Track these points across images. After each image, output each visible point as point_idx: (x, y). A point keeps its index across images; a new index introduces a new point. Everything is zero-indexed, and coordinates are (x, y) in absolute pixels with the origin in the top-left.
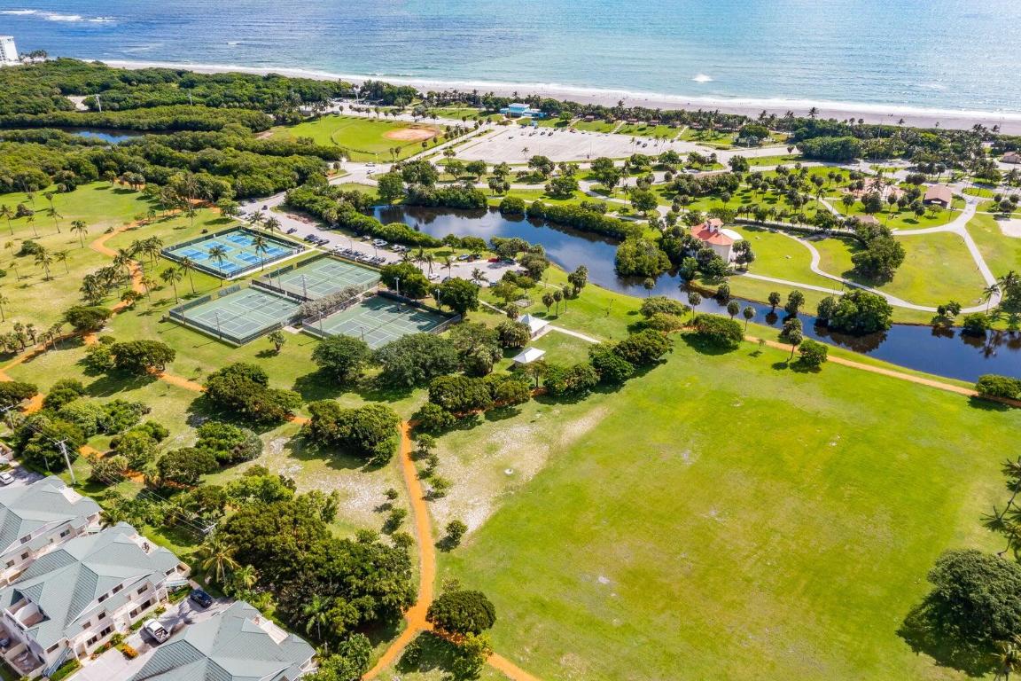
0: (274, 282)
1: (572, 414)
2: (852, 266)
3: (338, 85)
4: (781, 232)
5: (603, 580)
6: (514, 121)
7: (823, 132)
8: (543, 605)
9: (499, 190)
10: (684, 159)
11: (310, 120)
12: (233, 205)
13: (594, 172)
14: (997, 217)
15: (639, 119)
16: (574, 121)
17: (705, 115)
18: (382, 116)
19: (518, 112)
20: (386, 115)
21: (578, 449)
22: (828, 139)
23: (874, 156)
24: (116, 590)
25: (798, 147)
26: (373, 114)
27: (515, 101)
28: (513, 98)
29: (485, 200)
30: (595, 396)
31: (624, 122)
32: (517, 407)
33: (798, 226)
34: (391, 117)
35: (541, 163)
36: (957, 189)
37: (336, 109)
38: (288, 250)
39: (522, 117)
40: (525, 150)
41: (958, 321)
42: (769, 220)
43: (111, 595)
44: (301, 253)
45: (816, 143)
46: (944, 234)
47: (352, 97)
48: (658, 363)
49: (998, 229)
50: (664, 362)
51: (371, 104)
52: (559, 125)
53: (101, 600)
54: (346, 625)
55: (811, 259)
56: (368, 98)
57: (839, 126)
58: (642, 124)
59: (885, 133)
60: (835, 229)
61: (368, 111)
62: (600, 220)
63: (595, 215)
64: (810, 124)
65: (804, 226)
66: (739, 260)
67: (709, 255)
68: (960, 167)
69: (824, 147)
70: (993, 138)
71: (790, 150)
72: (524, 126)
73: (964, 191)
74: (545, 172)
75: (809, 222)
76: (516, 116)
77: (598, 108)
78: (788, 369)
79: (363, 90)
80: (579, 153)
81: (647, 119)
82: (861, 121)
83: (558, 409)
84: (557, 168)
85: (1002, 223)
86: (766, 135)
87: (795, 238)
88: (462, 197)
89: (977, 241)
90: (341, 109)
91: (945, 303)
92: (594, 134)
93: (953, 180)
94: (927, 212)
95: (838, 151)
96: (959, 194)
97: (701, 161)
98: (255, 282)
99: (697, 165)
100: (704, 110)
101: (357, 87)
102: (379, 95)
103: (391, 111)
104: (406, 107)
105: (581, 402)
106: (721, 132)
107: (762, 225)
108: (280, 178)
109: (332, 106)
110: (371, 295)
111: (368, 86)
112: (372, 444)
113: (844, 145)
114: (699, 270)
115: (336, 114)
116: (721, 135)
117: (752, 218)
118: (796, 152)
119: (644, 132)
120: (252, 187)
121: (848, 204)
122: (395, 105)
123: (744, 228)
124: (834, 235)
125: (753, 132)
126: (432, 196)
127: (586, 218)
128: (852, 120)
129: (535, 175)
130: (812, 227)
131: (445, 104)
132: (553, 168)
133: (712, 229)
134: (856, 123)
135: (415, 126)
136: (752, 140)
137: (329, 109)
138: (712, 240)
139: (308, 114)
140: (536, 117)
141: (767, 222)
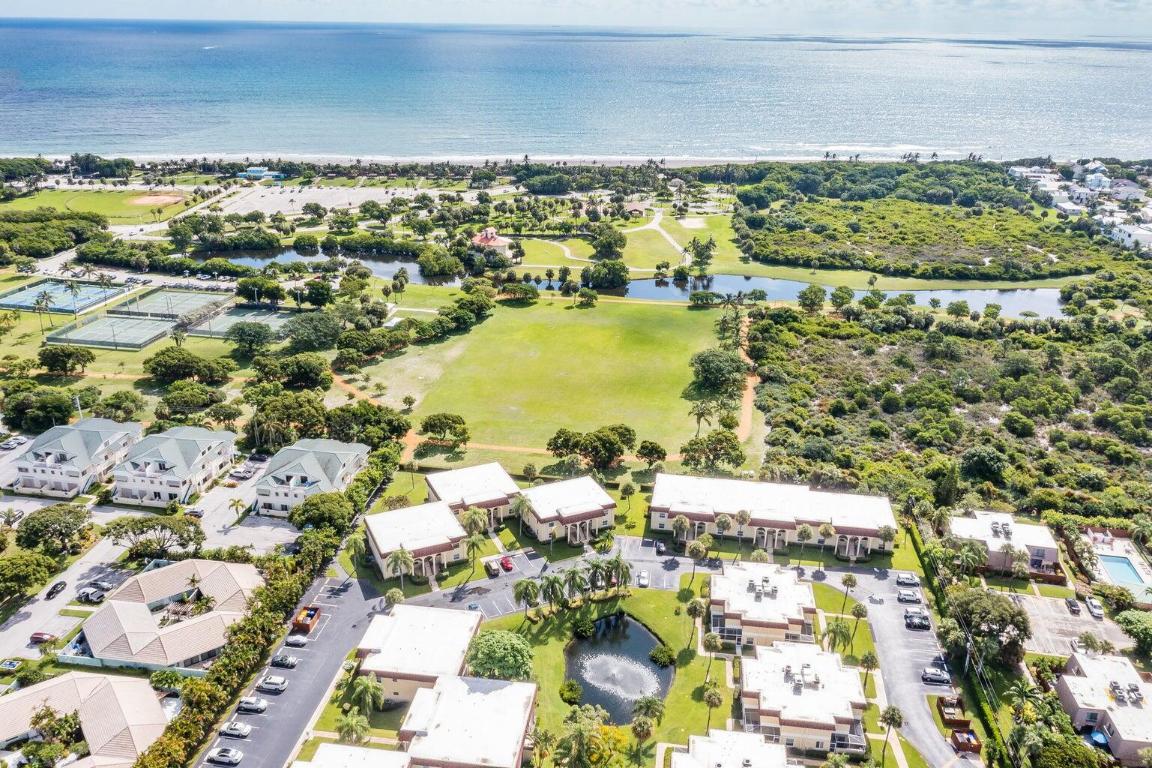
0: (133, 308)
1: (444, 348)
2: (594, 251)
4: (535, 239)
5: (513, 408)
6: (256, 183)
7: (539, 173)
9: (286, 233)
10: (438, 200)
11: (28, 194)
12: (30, 262)
13: (362, 215)
14: (677, 219)
15: (379, 175)
16: (317, 179)
19: (257, 175)
21: (459, 362)
22: (545, 178)
23: (582, 188)
24: (209, 449)
25: (524, 186)
27: (251, 166)
28: (247, 163)
29: (278, 242)
30: (453, 338)
31: (365, 177)
32: (403, 350)
33: (547, 232)
35: (313, 209)
36: (647, 204)
37: (51, 184)
39: (264, 179)
40: (292, 201)
41: (670, 273)
42: (524, 231)
44: (133, 291)
45: (536, 180)
46: (645, 230)
47: (63, 172)
48: (488, 317)
49: (679, 225)
50: (492, 315)
51: (86, 177)
52: (303, 184)
53: (203, 454)
54: (379, 438)
55: (563, 252)
57: (550, 167)
58: (384, 178)
59: (585, 170)
60: (574, 232)
61: (91, 183)
62: (392, 243)
63: (386, 239)
64: (527, 167)
65: (551, 232)
66: (515, 256)
67: (493, 253)
68: (643, 191)
69: (544, 184)
70: (662, 171)
71: (517, 188)
72: (269, 186)
73: (651, 205)
74: (321, 216)
75: (555, 228)
76: (257, 179)
77: (337, 166)
78: (575, 309)
79: (69, 165)
80: (343, 203)
81: (387, 173)
83: (432, 347)
84: (329, 214)
85: (681, 221)
86: (493, 179)
87: (546, 241)
88: (256, 240)
89: (669, 232)
90: (56, 183)
91: (659, 263)
92: (342, 189)
93: (642, 200)
94: (632, 219)
95: (554, 186)
96: (649, 207)
97: (451, 199)
98: (108, 312)
99: (449, 202)
100: (436, 163)
102: (93, 168)
104: (130, 178)
105: (444, 342)
106: (455, 180)
107: (522, 235)
108: (56, 239)
109: (45, 180)
110: (230, 308)
112: (316, 374)
113: (559, 180)
114: (487, 266)
115: (55, 189)
116: (455, 182)
117: (511, 231)
118: (522, 189)
119: (387, 184)
121: (577, 216)
122: (119, 176)
123: (513, 238)
124: (574, 236)
125: (484, 177)
126: (226, 241)
128: (558, 164)
129: (312, 219)
130: (557, 233)
131: (173, 172)
132: (326, 213)
133: (489, 236)
134: (561, 165)
136: (485, 184)
137: (42, 184)
138: (491, 243)
139: (19, 189)
140: (277, 178)
141: (523, 233)
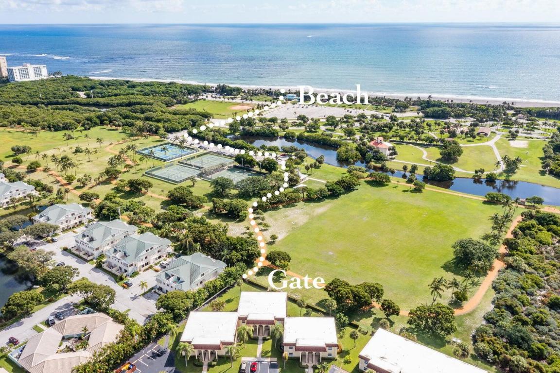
0: (188, 162)
1: (318, 206)
2: (440, 157)
3: (204, 87)
4: (411, 145)
5: (331, 253)
6: (289, 102)
7: (434, 106)
8: (308, 260)
9: (284, 129)
10: (369, 118)
11: (192, 102)
12: (165, 134)
13: (327, 122)
14: (509, 140)
17: (379, 98)
18: (226, 100)
19: (290, 98)
20: (228, 99)
21: (320, 217)
22: (436, 109)
23: (458, 116)
24: (151, 249)
25: (422, 112)
26: (222, 99)
27: (290, 93)
28: (288, 92)
29: (277, 133)
30: (327, 200)
32: (296, 204)
33: (419, 142)
34: (231, 100)
35: (303, 118)
36: (493, 129)
37: (204, 97)
38: (191, 151)
39: (293, 100)
40: (295, 113)
41: (484, 176)
43: (150, 250)
44: (197, 153)
45: (430, 110)
46: (484, 146)
47: (212, 92)
48: (354, 190)
49: (509, 144)
50: (357, 189)
51: (220, 95)
53: (147, 251)
54: (237, 259)
55: (423, 154)
56: (219, 93)
57: (442, 103)
59: (463, 106)
60: (435, 143)
61: (220, 98)
62: (330, 140)
63: (328, 138)
64: (428, 102)
65: (421, 142)
66: (391, 154)
67: (377, 152)
68: (496, 120)
69: (434, 112)
70: (515, 109)
71: (418, 114)
72: (294, 104)
73: (497, 130)
74: (305, 122)
75: (423, 140)
76: (290, 100)
78: (409, 192)
79: (216, 89)
80: (320, 115)
82: (452, 101)
83: (312, 204)
84: (310, 121)
85: (511, 142)
86: (408, 107)
87: (417, 147)
88: (267, 131)
89: (498, 148)
90: (207, 97)
91: (478, 169)
92: (327, 108)
93: (492, 126)
94: (478, 137)
95: (440, 114)
96: (494, 131)
97: (377, 118)
98: (179, 162)
99: (375, 119)
100: (378, 97)
101: (214, 88)
102: (224, 91)
103: (231, 98)
104: (238, 96)
105: (321, 202)
106: (387, 106)
107: (402, 142)
108: (184, 124)
109: (202, 96)
110: (231, 167)
111: (219, 87)
112: (238, 212)
113: (443, 111)
114: (373, 158)
115: (205, 100)
116: (387, 108)
117: (398, 139)
118: (421, 114)
119: (350, 106)
120: (172, 127)
121: (442, 134)
122: (233, 95)
123: (395, 144)
124: (434, 146)
125: (401, 106)
126: (253, 131)
127: (324, 139)
128: (448, 101)
129: (300, 123)
130: (424, 143)
131: (256, 95)
132: (308, 120)
133: (379, 142)
134: (450, 102)
135: (243, 104)
136: (401, 110)
137: (201, 97)
138: (379, 146)
139: (192, 99)
141: (405, 141)
